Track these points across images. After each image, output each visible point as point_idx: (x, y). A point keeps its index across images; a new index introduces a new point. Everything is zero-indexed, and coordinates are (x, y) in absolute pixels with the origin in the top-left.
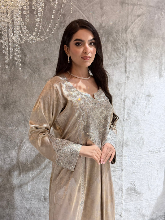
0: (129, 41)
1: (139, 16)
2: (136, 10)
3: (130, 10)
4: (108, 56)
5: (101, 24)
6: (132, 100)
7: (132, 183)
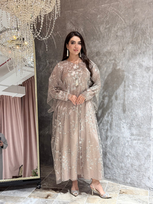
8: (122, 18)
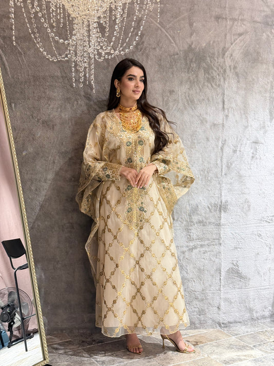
0: (228, 68)
1: (240, 35)
2: (236, 27)
3: (228, 27)
4: (199, 87)
5: (190, 46)
6: (232, 147)
7: (234, 263)
8: (170, 36)
